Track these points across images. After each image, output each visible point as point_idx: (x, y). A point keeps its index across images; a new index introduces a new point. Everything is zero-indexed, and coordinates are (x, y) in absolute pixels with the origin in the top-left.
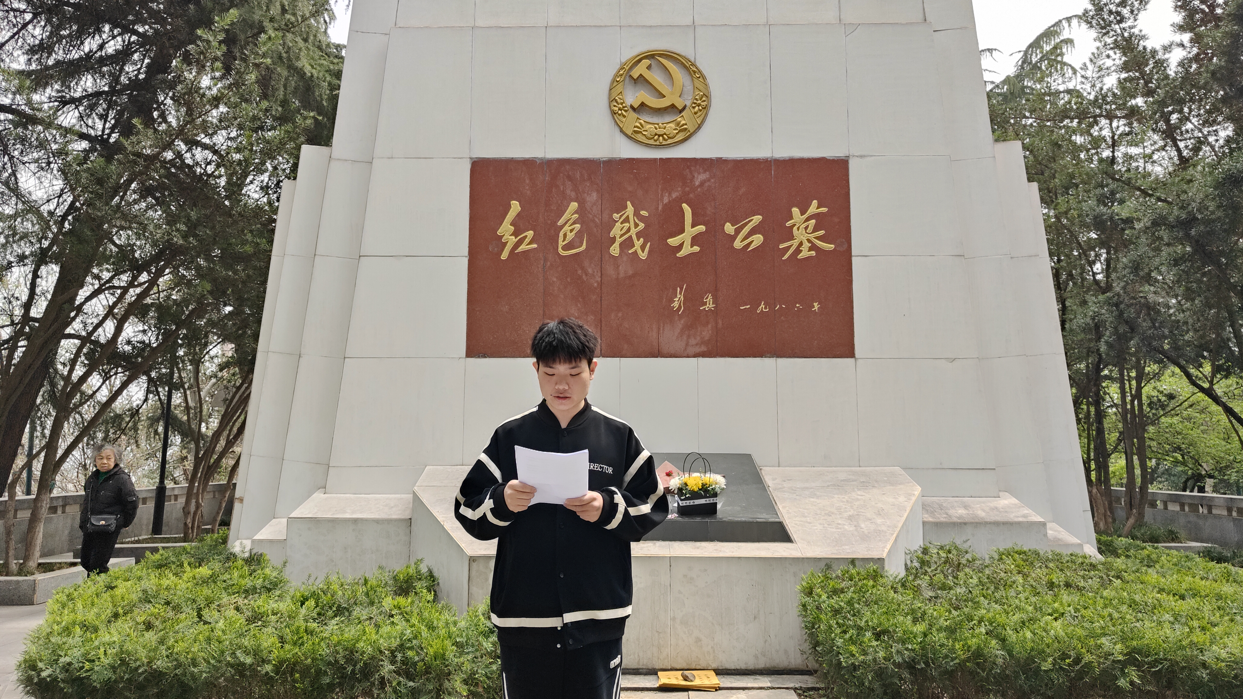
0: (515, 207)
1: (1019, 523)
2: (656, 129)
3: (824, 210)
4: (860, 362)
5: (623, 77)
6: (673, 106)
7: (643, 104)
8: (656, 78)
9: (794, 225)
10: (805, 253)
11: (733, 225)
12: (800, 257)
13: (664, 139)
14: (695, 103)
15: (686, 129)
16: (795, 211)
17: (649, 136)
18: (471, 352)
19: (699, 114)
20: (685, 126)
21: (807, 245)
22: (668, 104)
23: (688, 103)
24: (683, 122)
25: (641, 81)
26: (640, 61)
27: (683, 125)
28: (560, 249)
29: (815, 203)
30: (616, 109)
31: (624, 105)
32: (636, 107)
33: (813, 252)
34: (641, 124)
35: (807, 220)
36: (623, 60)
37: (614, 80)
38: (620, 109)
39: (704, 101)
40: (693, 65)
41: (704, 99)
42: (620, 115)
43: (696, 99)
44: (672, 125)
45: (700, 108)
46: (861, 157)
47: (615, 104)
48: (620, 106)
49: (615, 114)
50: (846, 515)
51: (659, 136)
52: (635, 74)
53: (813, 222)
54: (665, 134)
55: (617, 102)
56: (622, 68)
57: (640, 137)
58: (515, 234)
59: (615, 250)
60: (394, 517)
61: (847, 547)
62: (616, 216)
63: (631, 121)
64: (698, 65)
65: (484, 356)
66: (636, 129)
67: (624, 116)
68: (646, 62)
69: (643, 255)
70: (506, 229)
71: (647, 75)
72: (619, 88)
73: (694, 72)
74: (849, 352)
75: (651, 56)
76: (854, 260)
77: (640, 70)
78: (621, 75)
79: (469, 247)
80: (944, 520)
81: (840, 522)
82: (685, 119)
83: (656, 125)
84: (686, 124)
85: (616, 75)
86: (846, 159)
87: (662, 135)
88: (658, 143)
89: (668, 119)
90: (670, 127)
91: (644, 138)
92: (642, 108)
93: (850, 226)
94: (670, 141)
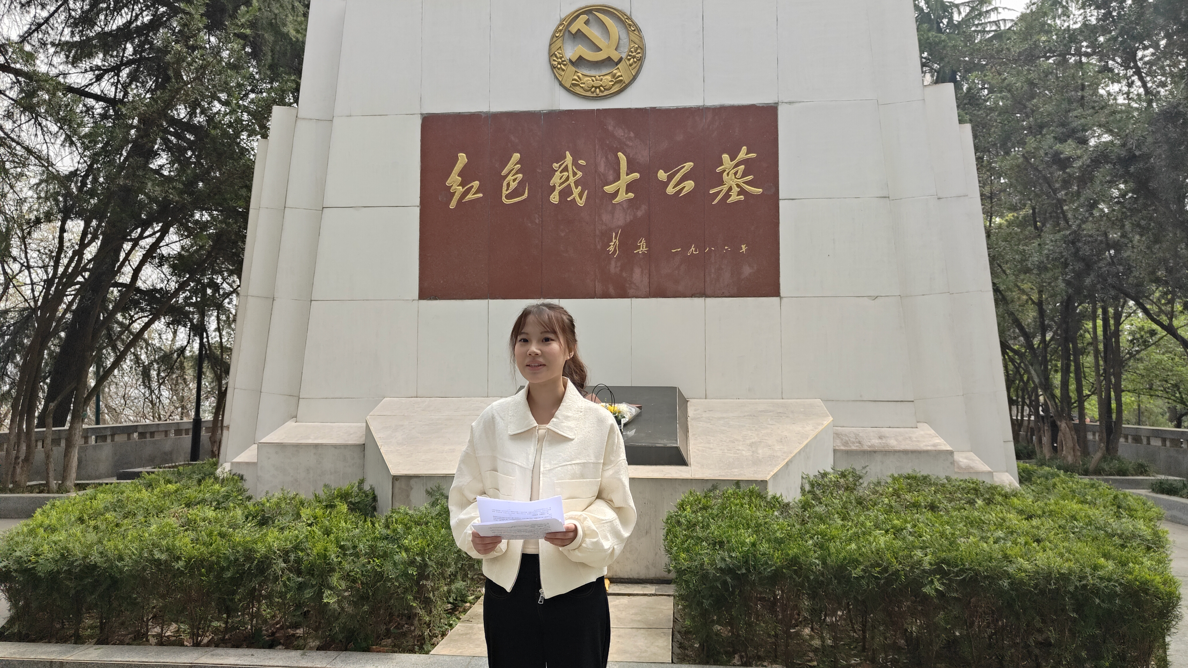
0: (463, 158)
1: (927, 452)
2: (593, 81)
3: (753, 155)
4: (784, 300)
5: (562, 33)
6: (609, 59)
7: (580, 58)
8: (594, 33)
9: (725, 171)
10: (734, 197)
11: (665, 173)
12: (729, 201)
13: (601, 91)
14: (630, 56)
15: (621, 81)
16: (726, 157)
17: (586, 88)
18: (425, 294)
19: (634, 65)
20: (621, 78)
21: (736, 189)
22: (604, 56)
23: (624, 56)
24: (619, 74)
25: (579, 36)
26: (578, 16)
27: (619, 76)
28: (504, 198)
29: (744, 149)
30: (556, 63)
31: (563, 59)
32: (574, 60)
33: (742, 197)
34: (578, 77)
35: (737, 165)
36: (563, 16)
37: (554, 36)
38: (559, 63)
39: (639, 53)
40: (628, 18)
41: (639, 51)
42: (559, 69)
43: (632, 52)
44: (609, 77)
45: (635, 60)
46: (790, 103)
47: (555, 59)
48: (560, 60)
49: (555, 68)
50: (748, 442)
51: (596, 88)
52: (573, 29)
53: (743, 167)
54: (601, 86)
55: (556, 57)
56: (561, 24)
57: (578, 90)
58: (462, 184)
59: (555, 198)
60: (350, 442)
61: (736, 470)
62: (555, 165)
63: (570, 74)
64: (634, 18)
65: (435, 298)
66: (574, 82)
67: (563, 70)
68: (584, 17)
69: (581, 203)
70: (454, 180)
71: (585, 30)
72: (559, 43)
73: (630, 25)
74: (775, 291)
75: (589, 11)
76: (782, 204)
77: (579, 25)
78: (561, 31)
79: (421, 197)
80: (858, 448)
81: (740, 448)
82: (621, 71)
83: (593, 78)
84: (621, 76)
85: (556, 31)
86: (775, 105)
87: (599, 87)
88: (595, 95)
89: (605, 71)
90: (606, 79)
91: (582, 90)
92: (580, 62)
93: (778, 171)
94: (606, 93)
